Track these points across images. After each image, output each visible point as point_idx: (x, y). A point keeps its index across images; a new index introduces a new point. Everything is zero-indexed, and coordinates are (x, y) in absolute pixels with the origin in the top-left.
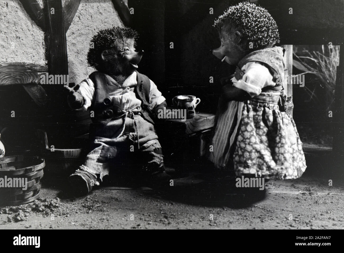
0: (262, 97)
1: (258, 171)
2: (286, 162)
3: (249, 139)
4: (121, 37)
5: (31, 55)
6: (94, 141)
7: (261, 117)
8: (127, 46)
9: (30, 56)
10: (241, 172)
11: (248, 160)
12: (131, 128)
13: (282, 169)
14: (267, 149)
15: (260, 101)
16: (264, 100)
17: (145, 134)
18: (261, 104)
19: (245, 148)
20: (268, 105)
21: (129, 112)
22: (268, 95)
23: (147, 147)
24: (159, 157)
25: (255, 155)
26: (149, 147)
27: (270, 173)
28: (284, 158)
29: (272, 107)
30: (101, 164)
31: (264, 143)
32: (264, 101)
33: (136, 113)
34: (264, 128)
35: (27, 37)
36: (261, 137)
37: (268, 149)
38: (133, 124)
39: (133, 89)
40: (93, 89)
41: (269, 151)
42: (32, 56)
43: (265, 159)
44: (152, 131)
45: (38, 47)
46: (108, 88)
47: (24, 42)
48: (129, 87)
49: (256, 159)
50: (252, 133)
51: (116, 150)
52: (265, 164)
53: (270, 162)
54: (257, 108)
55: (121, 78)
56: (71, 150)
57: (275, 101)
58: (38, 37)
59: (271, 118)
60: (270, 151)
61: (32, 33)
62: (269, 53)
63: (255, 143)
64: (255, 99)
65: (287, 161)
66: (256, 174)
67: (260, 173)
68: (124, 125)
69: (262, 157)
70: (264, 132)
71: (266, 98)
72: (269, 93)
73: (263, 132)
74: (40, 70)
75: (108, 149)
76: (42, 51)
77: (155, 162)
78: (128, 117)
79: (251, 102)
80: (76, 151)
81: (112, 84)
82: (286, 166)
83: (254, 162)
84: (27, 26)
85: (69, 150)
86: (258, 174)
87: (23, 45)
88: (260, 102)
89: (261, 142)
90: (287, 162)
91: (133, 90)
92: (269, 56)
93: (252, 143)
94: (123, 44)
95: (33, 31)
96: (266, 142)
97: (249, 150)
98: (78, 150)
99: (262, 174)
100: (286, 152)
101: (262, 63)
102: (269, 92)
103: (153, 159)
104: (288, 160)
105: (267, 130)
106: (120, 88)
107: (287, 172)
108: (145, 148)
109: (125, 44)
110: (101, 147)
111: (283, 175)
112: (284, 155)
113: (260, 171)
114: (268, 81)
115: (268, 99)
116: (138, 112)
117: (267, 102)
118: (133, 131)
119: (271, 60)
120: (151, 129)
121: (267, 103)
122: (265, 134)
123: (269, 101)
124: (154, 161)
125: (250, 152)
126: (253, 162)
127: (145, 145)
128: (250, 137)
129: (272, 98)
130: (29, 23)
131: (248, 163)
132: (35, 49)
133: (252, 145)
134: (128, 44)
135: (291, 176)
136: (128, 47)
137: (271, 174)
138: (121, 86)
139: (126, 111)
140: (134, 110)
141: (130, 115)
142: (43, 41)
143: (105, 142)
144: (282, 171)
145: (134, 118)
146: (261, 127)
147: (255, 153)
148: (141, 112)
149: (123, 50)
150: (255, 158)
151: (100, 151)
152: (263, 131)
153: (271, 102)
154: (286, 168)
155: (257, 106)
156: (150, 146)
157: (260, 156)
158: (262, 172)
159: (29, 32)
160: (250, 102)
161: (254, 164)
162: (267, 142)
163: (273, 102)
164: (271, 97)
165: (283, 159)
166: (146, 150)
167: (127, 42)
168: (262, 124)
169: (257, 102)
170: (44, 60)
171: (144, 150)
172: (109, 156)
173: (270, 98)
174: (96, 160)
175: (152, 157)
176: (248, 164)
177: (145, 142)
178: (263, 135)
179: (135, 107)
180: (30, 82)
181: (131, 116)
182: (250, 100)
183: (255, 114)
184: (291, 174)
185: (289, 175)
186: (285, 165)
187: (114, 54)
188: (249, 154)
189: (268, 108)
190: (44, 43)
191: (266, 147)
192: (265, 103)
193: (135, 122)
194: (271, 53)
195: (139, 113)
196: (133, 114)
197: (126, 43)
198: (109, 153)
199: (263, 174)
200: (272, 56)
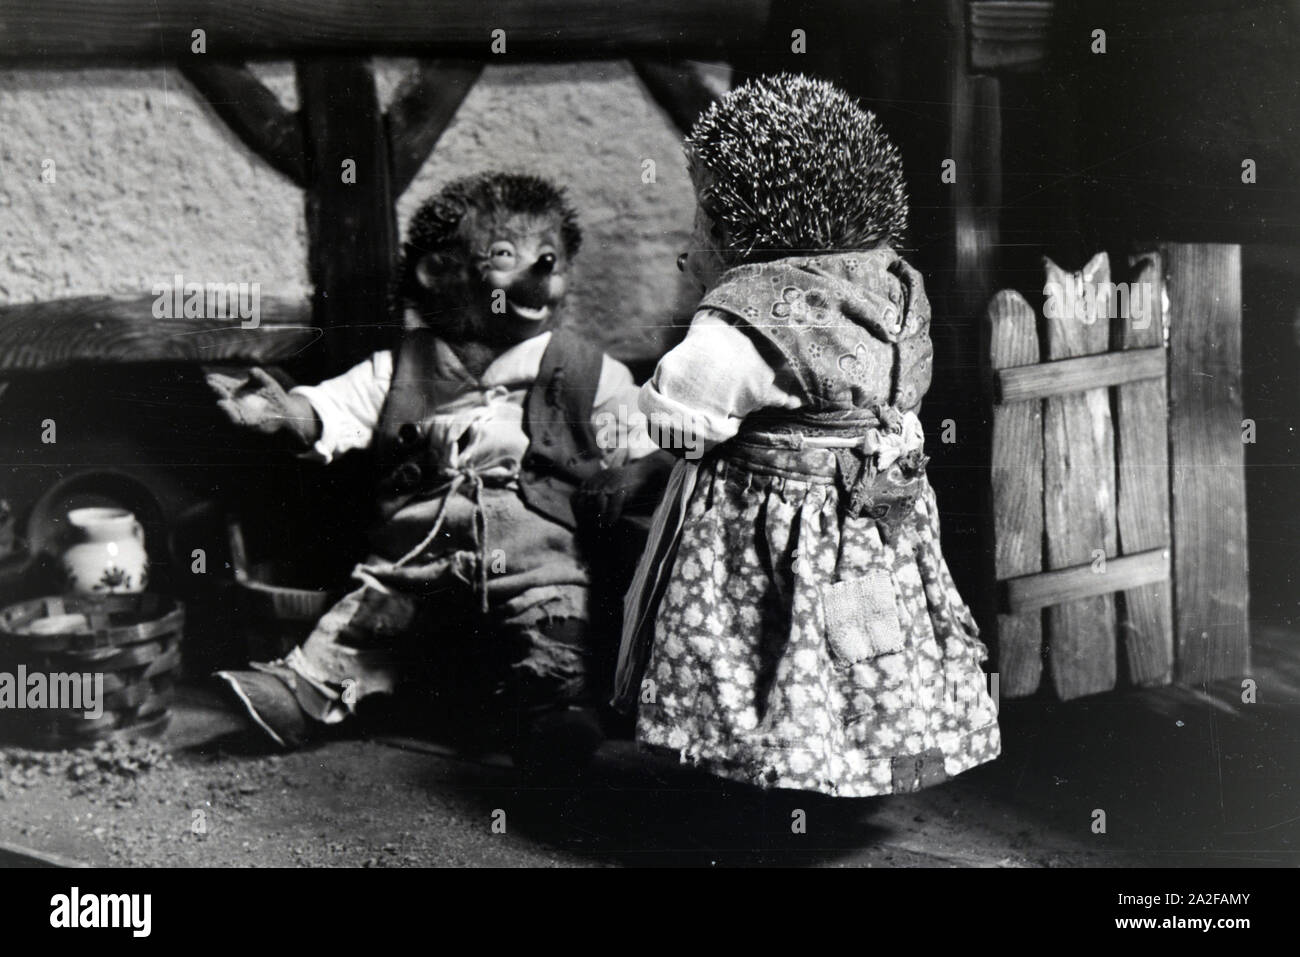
0: (763, 452)
1: (692, 742)
2: (787, 718)
3: (681, 610)
4: (490, 207)
5: (247, 267)
6: (352, 569)
7: (752, 531)
8: (508, 239)
9: (241, 268)
10: (642, 738)
11: (667, 695)
12: (459, 535)
13: (766, 743)
14: (749, 661)
15: (756, 466)
16: (769, 463)
17: (523, 562)
18: (758, 477)
19: (664, 643)
20: (779, 484)
21: (468, 479)
22: (786, 443)
23: (519, 610)
24: (553, 649)
25: (695, 675)
26: (525, 610)
27: (727, 754)
28: (785, 700)
29: (796, 492)
30: (351, 651)
31: (745, 632)
32: (768, 469)
33: (493, 483)
34: (757, 574)
35: (226, 207)
36: (737, 608)
37: (755, 658)
38: (469, 522)
39: (521, 394)
40: (381, 389)
41: (753, 668)
42: (249, 272)
43: (720, 697)
44: (562, 556)
45: (276, 241)
46: (437, 388)
47: (218, 224)
48: (503, 389)
49: (694, 693)
50: (695, 591)
51: (410, 608)
52: (716, 716)
53: (737, 711)
54: (746, 491)
55: (477, 352)
56: (295, 592)
57: (813, 471)
58: (276, 207)
59: (780, 538)
60: (758, 666)
61: (253, 193)
62: (778, 277)
63: (701, 630)
64: (741, 457)
65: (790, 716)
66: (683, 753)
67: (695, 750)
68: (438, 523)
69: (713, 690)
70: (753, 592)
71: (775, 457)
72: (786, 437)
73: (747, 589)
74: (277, 318)
75: (383, 601)
76: (294, 254)
77: (527, 669)
78: (462, 491)
79: (728, 466)
80: (310, 599)
81: (448, 374)
82: (781, 735)
83: (687, 702)
84: (231, 171)
85: (287, 592)
86: (688, 751)
87: (211, 234)
88: (756, 472)
89: (736, 628)
90: (791, 720)
91: (521, 400)
92: (778, 288)
93: (688, 626)
94: (492, 232)
95: (256, 188)
96: (753, 631)
97: (674, 655)
98: (316, 594)
99: (700, 755)
100: (797, 677)
101: (731, 319)
102: (790, 433)
103: (528, 655)
104: (795, 713)
105: (764, 584)
106: (474, 389)
107: (785, 759)
108: (513, 612)
109: (499, 232)
110: (361, 591)
111: (767, 769)
112: (783, 691)
113: (702, 741)
114: (755, 390)
115: (781, 461)
116: (509, 479)
117: (780, 471)
118: (471, 546)
119: (776, 306)
120: (555, 545)
121: (780, 477)
122: (754, 600)
123: (788, 470)
124: (526, 662)
125: (675, 663)
126: (681, 704)
127: (516, 602)
128: (687, 605)
129: (797, 459)
130: (240, 162)
131: (664, 706)
132: (264, 248)
133: (685, 637)
134: (509, 231)
135: (803, 777)
136: (512, 243)
137: (728, 758)
138: (476, 383)
139: (456, 473)
140: (490, 472)
141: (470, 487)
142: (302, 221)
143: (381, 578)
144: (765, 754)
145: (480, 498)
146: (745, 570)
147: (692, 667)
148: (518, 482)
149: (489, 254)
150: (692, 687)
151: (355, 606)
152: (749, 584)
153: (795, 474)
154: (783, 744)
155: (746, 485)
156: (532, 606)
157: (709, 683)
158: (704, 747)
159: (238, 193)
160: (725, 467)
161: (687, 713)
162: (759, 631)
163: (805, 472)
164: (795, 453)
165: (779, 706)
166: (515, 620)
167: (508, 225)
168: (750, 556)
169: (746, 470)
170: (302, 283)
171: (508, 621)
172: (379, 625)
173: (788, 459)
174: (332, 637)
175: (526, 647)
176: (666, 710)
177: (520, 590)
178: (745, 602)
179: (496, 460)
180: (229, 353)
181: (471, 492)
182: (726, 461)
183: (735, 514)
184: (799, 769)
185: (789, 773)
186: (780, 729)
187: (459, 267)
188: (673, 671)
189: (781, 494)
190: (303, 228)
191: (747, 650)
192: (774, 474)
193: (479, 516)
194: (789, 276)
195: (513, 485)
196: (481, 486)
197: (502, 229)
198: (379, 617)
199: (707, 754)
200: (786, 291)
